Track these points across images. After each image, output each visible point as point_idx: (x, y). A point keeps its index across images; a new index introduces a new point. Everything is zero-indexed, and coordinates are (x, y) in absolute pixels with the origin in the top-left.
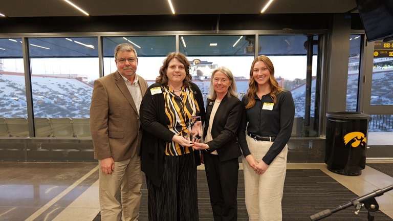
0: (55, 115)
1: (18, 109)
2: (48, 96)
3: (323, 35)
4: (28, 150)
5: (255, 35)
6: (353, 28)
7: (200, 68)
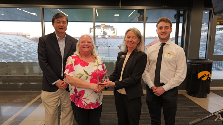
0: (8, 60)
2: (3, 47)
3: (186, 10)
5: (144, 10)
6: (205, 6)
7: (105, 30)
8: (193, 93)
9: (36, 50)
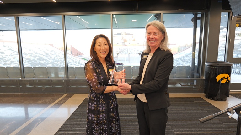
1: (15, 64)
2: (33, 56)
3: (204, 13)
4: (20, 86)
5: (160, 14)
6: (223, 9)
7: (125, 38)
8: (211, 96)
9: (61, 57)
